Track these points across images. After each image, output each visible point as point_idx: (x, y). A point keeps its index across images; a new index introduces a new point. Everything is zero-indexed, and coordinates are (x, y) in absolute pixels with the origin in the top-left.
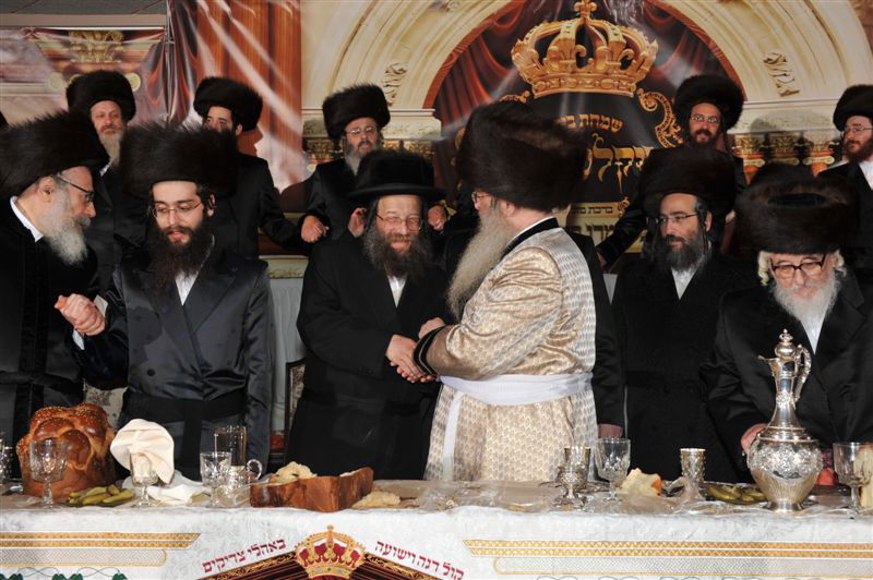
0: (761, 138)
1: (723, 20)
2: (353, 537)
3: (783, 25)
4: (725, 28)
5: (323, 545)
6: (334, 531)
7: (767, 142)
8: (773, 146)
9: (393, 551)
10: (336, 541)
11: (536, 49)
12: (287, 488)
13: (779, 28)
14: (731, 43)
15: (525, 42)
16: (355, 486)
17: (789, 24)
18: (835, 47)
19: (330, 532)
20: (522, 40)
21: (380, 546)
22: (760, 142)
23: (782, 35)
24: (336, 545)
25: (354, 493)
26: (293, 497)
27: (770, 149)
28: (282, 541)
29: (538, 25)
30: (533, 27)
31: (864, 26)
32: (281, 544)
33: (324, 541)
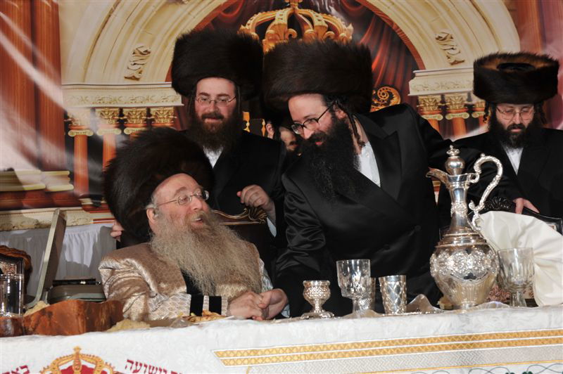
0: (439, 98)
1: (403, 9)
2: (102, 357)
3: (448, 11)
4: (404, 14)
5: (70, 368)
6: (81, 352)
7: (443, 101)
8: (447, 104)
9: (143, 368)
10: (83, 363)
11: (256, 32)
12: (32, 318)
13: (445, 14)
14: (410, 25)
15: (247, 27)
16: (104, 314)
17: (453, 10)
18: (489, 26)
19: (78, 354)
20: (245, 25)
21: (130, 364)
22: (438, 101)
23: (448, 18)
24: (84, 367)
25: (103, 320)
26: (39, 326)
27: (446, 106)
28: (26, 367)
29: (257, 14)
30: (252, 15)
31: (509, 10)
32: (25, 370)
33: (71, 363)
